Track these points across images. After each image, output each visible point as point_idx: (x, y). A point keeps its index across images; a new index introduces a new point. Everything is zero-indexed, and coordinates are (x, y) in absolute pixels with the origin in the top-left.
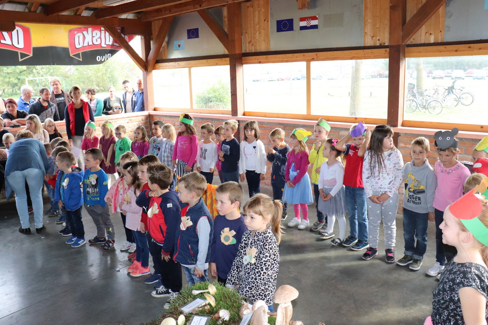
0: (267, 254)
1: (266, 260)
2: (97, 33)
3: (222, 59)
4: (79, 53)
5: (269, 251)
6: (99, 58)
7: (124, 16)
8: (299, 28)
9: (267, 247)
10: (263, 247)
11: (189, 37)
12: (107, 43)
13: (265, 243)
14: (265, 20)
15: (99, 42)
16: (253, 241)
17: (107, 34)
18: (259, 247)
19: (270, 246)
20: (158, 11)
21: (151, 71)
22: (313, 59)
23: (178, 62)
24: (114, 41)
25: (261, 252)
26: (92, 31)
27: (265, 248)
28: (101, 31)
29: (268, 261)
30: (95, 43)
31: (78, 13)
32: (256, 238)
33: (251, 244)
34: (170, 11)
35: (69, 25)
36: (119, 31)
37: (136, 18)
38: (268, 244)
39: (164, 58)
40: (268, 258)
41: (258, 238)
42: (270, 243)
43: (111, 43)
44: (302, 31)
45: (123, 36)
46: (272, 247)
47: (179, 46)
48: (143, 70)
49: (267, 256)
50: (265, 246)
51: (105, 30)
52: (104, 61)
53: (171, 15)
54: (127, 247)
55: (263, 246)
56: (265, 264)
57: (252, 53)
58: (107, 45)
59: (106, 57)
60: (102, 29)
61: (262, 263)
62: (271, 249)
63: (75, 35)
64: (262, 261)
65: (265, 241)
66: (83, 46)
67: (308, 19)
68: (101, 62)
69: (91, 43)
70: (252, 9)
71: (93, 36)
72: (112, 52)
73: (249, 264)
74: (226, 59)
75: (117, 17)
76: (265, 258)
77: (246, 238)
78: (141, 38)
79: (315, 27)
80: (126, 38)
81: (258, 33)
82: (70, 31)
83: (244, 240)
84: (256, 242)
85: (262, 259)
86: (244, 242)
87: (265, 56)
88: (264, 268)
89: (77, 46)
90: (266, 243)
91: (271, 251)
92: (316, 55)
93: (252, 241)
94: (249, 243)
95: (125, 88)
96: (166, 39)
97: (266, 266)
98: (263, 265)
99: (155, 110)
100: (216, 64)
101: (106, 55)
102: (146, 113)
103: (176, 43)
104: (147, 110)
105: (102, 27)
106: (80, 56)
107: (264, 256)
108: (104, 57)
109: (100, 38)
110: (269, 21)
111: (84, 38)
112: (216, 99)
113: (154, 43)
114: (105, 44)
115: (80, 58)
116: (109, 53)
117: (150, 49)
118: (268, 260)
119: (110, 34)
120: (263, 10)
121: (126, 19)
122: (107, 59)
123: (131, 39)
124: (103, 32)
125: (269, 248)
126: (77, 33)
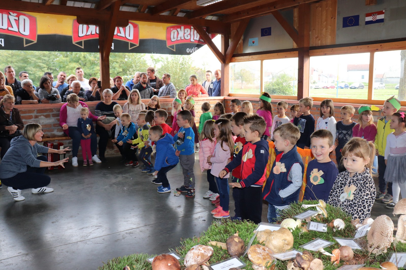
0: (368, 192)
1: (367, 198)
2: (188, 31)
3: (291, 52)
4: (174, 45)
5: (370, 189)
6: (188, 50)
7: (209, 18)
8: (364, 23)
9: (368, 185)
10: (363, 186)
11: (263, 35)
12: (195, 39)
13: (365, 182)
14: (332, 18)
15: (189, 38)
16: (352, 181)
17: (195, 32)
18: (359, 185)
19: (371, 185)
20: (238, 14)
21: (228, 64)
22: (377, 50)
23: (252, 56)
24: (201, 37)
25: (361, 189)
26: (185, 28)
27: (365, 186)
28: (190, 29)
29: (369, 199)
30: (187, 38)
31: (174, 14)
32: (355, 178)
33: (350, 183)
34: (248, 13)
35: (167, 24)
36: (205, 30)
37: (218, 20)
38: (368, 182)
39: (239, 53)
40: (369, 196)
41: (357, 178)
42: (371, 182)
43: (198, 39)
44: (367, 25)
45: (208, 34)
46: (372, 185)
47: (253, 42)
48: (222, 62)
49: (368, 194)
50: (366, 184)
51: (195, 29)
52: (192, 52)
53: (248, 16)
54: (209, 195)
55: (364, 184)
56: (367, 202)
57: (319, 46)
58: (195, 40)
59: (194, 49)
60: (192, 27)
61: (364, 201)
62: (371, 187)
63: (171, 31)
64: (364, 199)
65: (365, 180)
66: (177, 40)
67: (375, 14)
68: (189, 54)
69: (183, 38)
70: (320, 9)
71: (185, 32)
72: (199, 46)
73: (347, 201)
74: (295, 52)
75: (204, 19)
76: (367, 196)
77: (342, 178)
78: (222, 37)
79: (381, 21)
80: (210, 35)
81: (324, 29)
82: (168, 28)
83: (341, 180)
84: (355, 182)
85: (363, 197)
86: (340, 182)
87: (331, 49)
88: (366, 206)
89: (173, 40)
90: (367, 182)
91: (372, 189)
92: (381, 46)
93: (350, 181)
94: (348, 182)
95: (207, 75)
96: (242, 38)
97: (367, 204)
98: (365, 203)
99: (229, 95)
100: (286, 57)
101: (194, 48)
102: (222, 98)
103: (251, 40)
104: (223, 96)
105: (192, 26)
106: (174, 47)
107: (365, 194)
108: (192, 49)
109: (190, 34)
110: (336, 18)
111: (178, 33)
112: (279, 91)
113: (231, 41)
114: (194, 39)
115: (174, 49)
116: (196, 47)
117: (228, 46)
118: (369, 197)
119: (197, 32)
120: (331, 9)
121: (211, 20)
122: (194, 51)
123: (213, 36)
124: (192, 30)
125: (369, 186)
126: (173, 30)
